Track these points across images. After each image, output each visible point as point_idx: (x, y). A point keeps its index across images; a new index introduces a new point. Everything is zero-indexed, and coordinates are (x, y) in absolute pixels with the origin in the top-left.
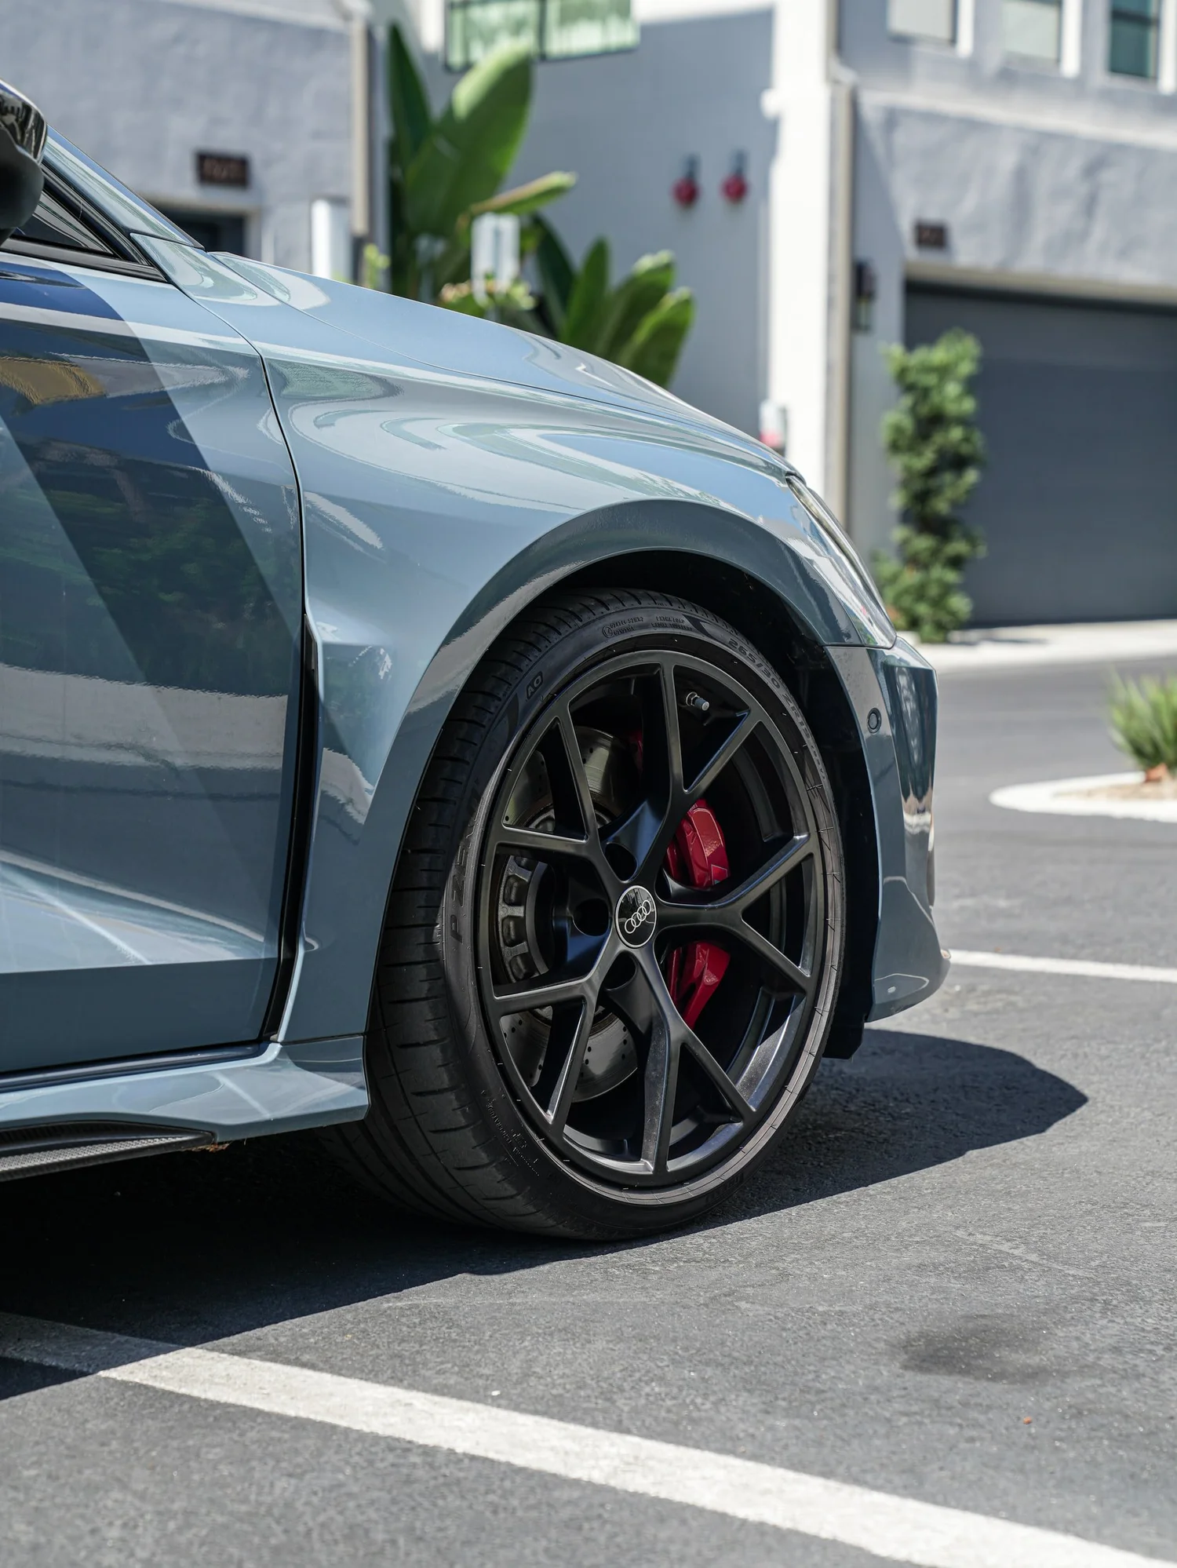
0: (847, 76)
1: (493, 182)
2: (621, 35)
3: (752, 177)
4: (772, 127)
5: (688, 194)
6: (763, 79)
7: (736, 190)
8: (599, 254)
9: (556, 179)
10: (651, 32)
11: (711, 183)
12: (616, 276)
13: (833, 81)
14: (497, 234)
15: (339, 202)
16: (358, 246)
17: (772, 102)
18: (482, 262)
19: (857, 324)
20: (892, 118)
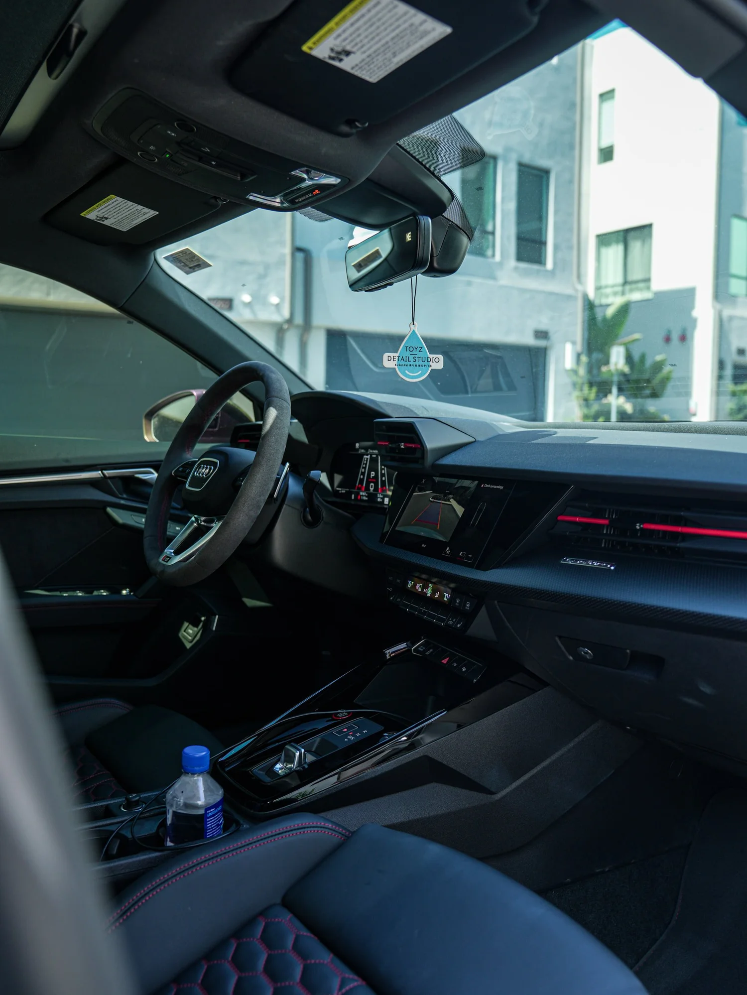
0: (718, 306)
1: (616, 336)
2: (647, 295)
3: (688, 336)
4: (694, 321)
5: (668, 339)
6: (692, 307)
7: (683, 338)
8: (643, 358)
9: (637, 336)
10: (658, 294)
11: (675, 337)
12: (648, 363)
13: (714, 307)
14: (618, 353)
15: (574, 343)
16: (579, 356)
17: (695, 313)
18: (613, 359)
19: (720, 377)
20: (731, 318)
